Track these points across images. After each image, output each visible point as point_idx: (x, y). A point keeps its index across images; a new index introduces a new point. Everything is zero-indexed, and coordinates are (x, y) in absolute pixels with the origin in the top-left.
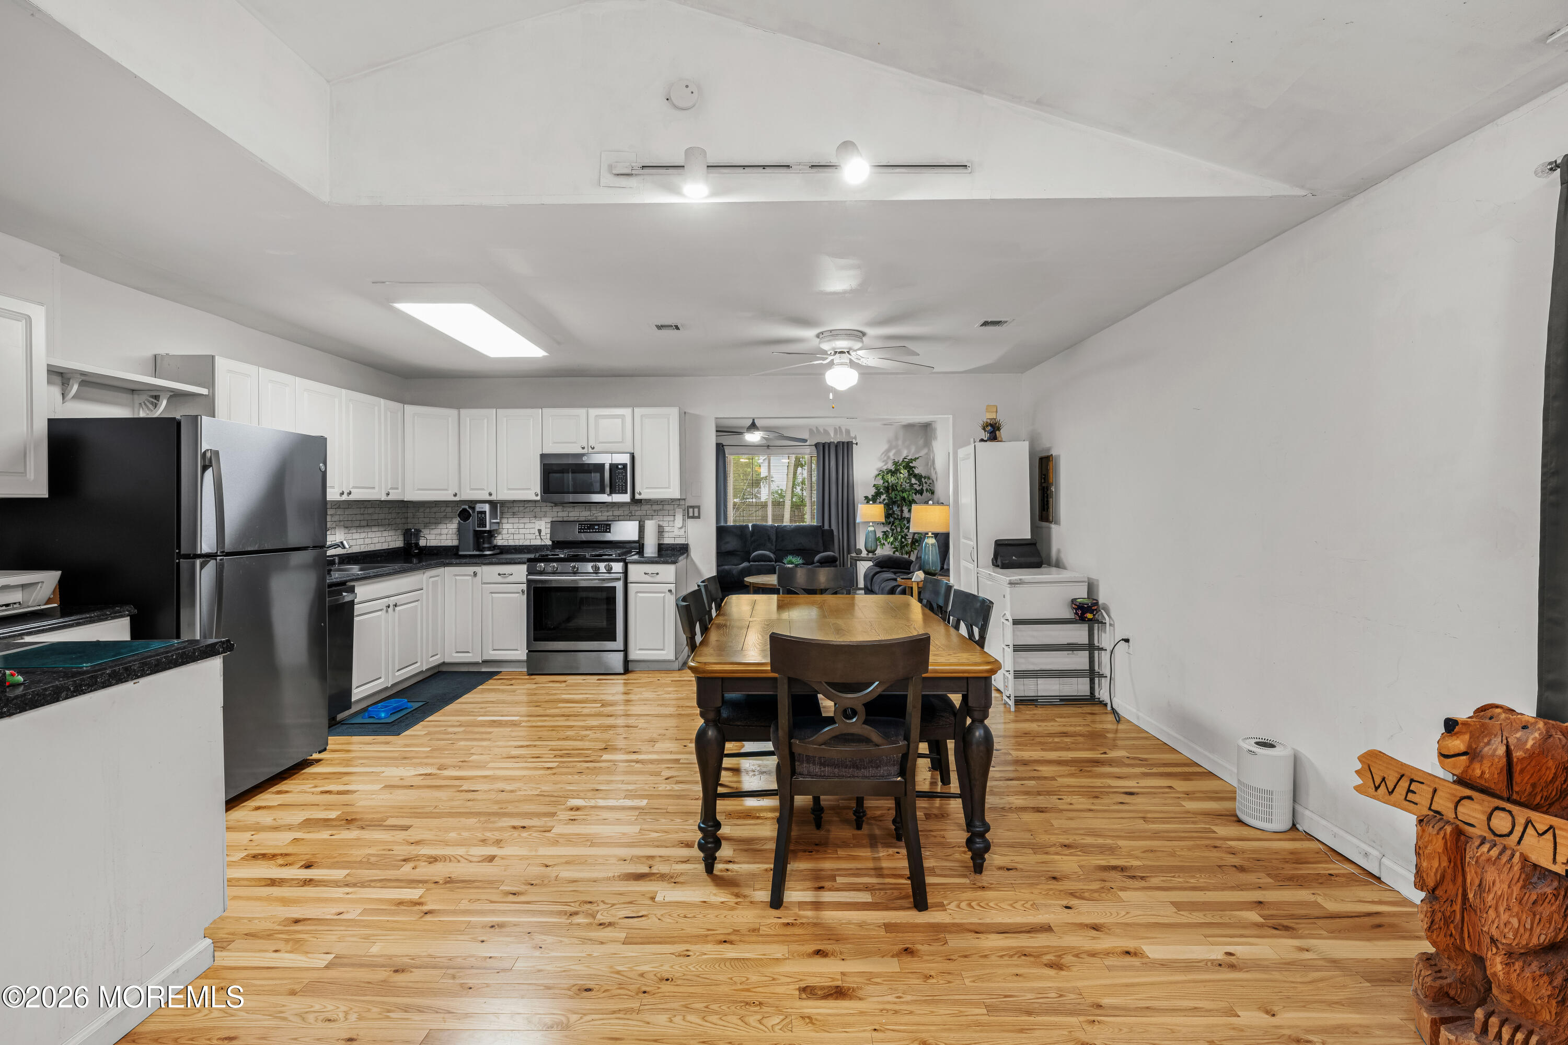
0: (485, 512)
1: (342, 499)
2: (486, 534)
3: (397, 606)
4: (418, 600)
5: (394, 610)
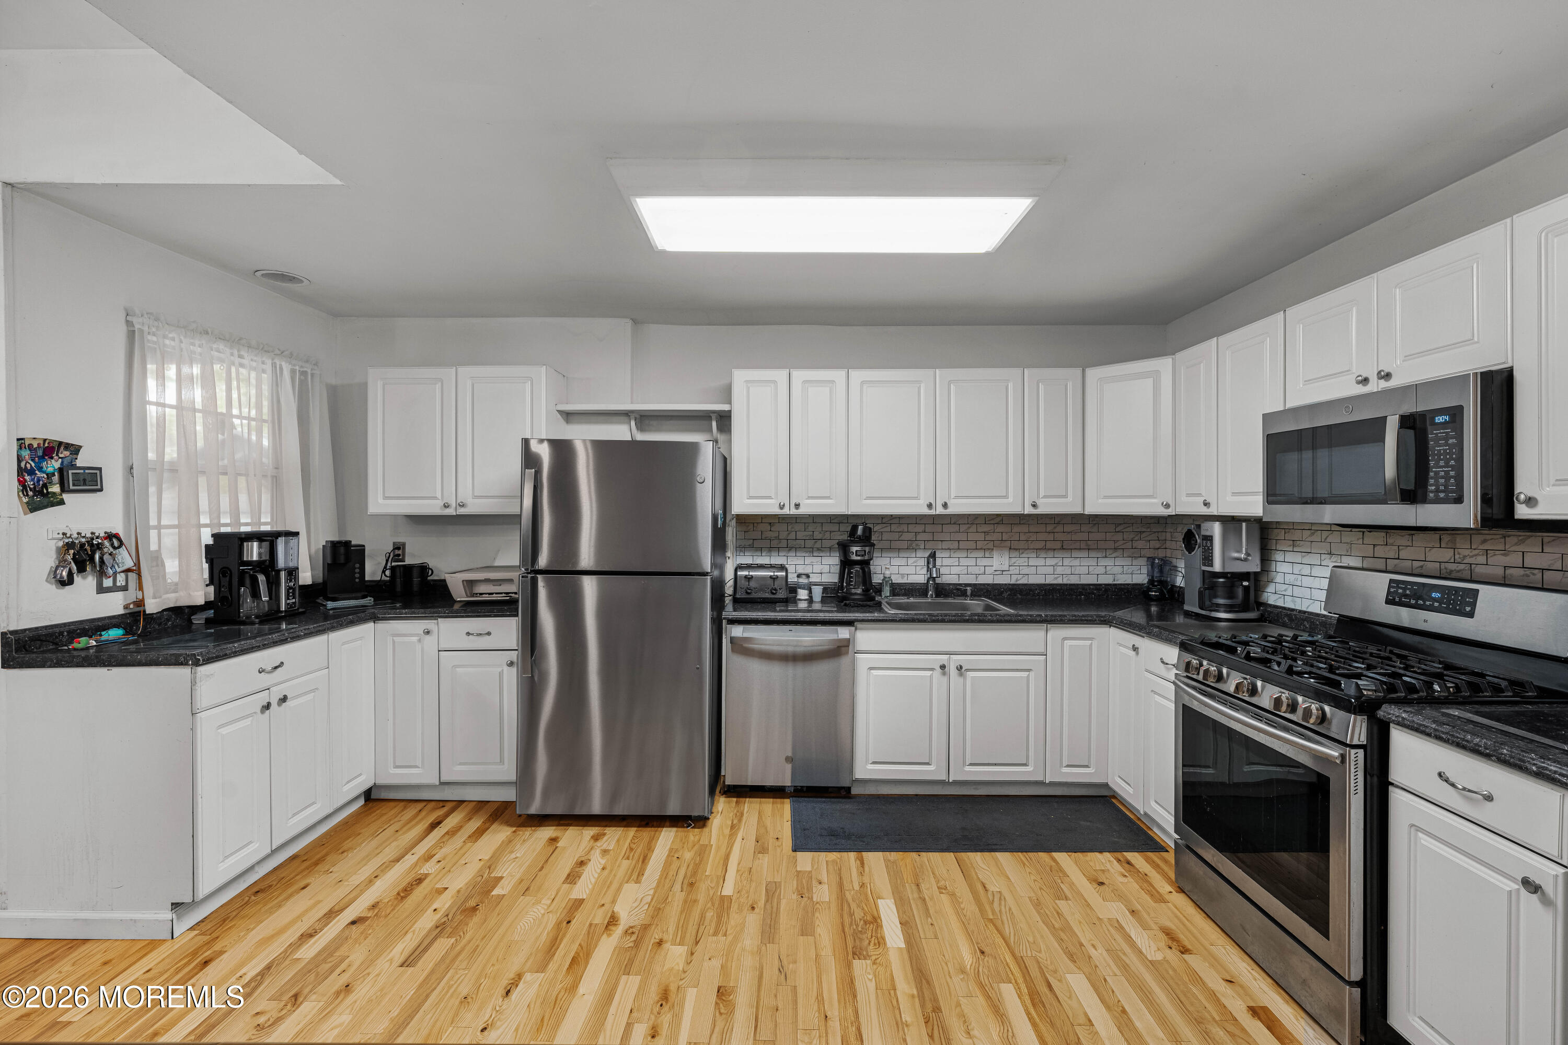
0: (1209, 539)
1: (932, 512)
2: (1221, 580)
3: (967, 670)
4: (1029, 670)
5: (961, 675)
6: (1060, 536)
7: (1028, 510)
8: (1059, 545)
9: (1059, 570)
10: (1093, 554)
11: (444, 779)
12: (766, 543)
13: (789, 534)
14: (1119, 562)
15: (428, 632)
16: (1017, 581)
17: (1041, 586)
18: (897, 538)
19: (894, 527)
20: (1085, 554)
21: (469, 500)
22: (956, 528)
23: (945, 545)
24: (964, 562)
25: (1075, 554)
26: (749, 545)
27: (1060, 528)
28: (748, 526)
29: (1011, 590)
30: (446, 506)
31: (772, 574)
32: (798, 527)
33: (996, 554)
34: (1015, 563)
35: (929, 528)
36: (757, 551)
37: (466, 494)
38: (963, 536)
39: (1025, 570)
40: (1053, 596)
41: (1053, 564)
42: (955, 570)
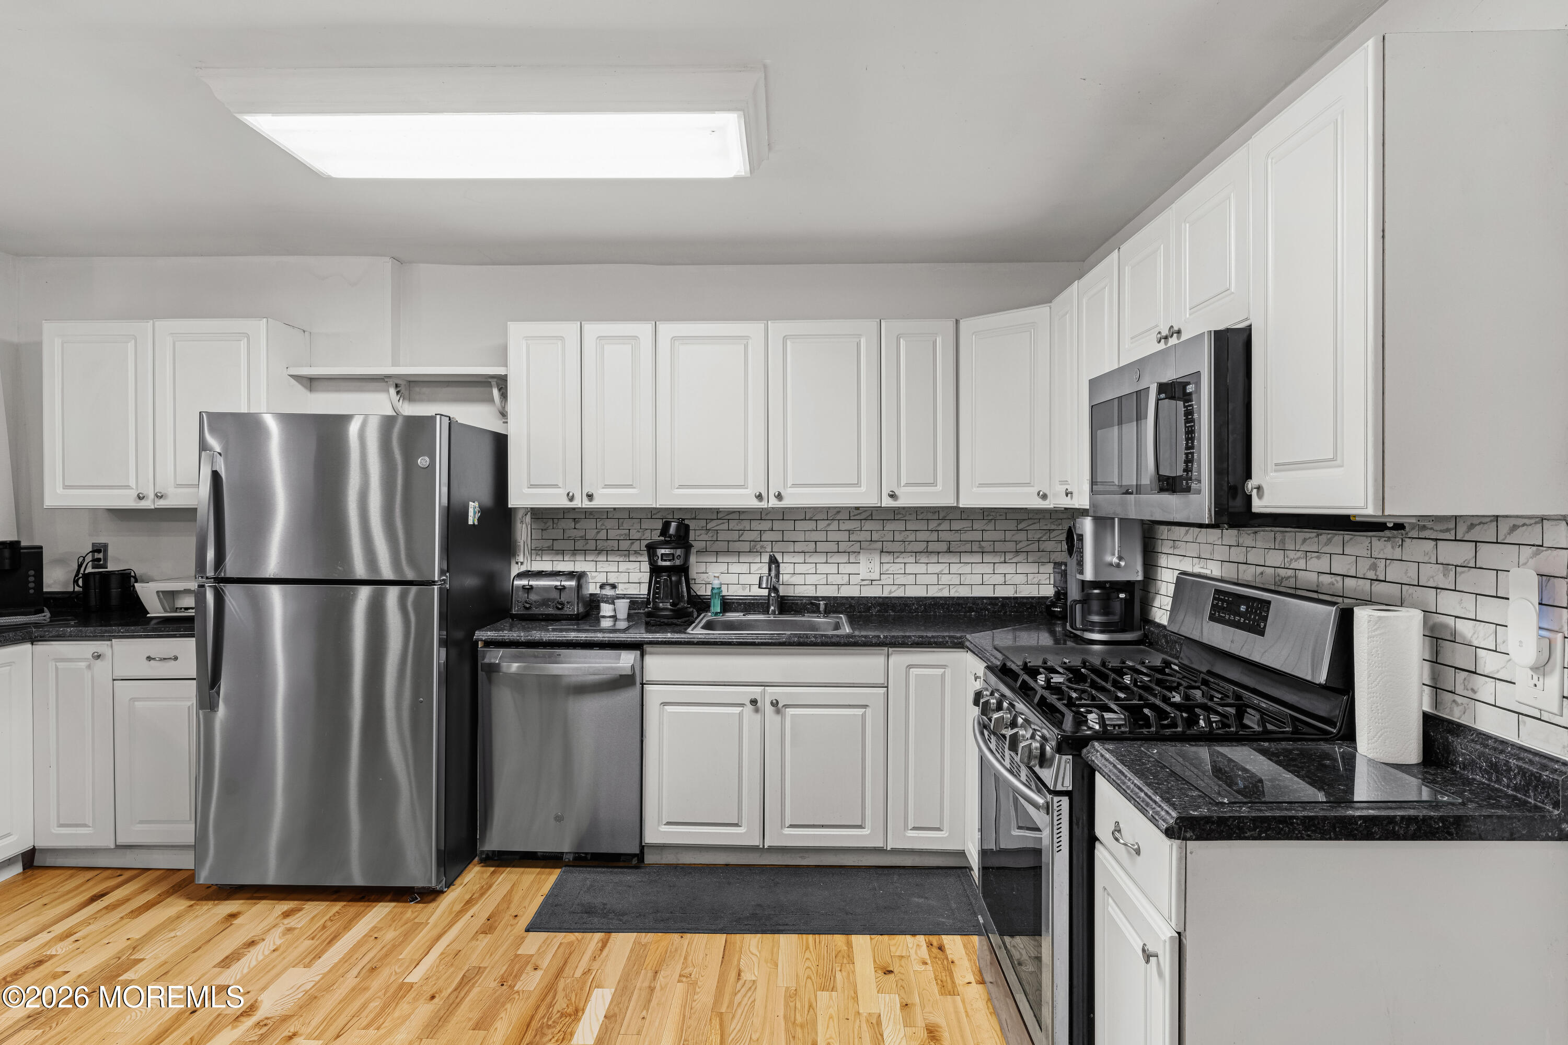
0: (1082, 538)
1: (763, 505)
2: (1096, 591)
3: (786, 706)
4: (865, 706)
5: (778, 712)
6: (944, 536)
7: (887, 502)
8: (944, 547)
9: (945, 579)
10: (987, 558)
11: (122, 840)
12: (570, 545)
13: (598, 532)
14: (1022, 568)
15: (98, 657)
16: (890, 592)
17: (919, 600)
18: (736, 538)
19: (733, 524)
20: (977, 558)
21: (171, 490)
22: (812, 525)
23: (799, 547)
24: (822, 568)
25: (965, 558)
26: (548, 547)
27: (945, 525)
28: (546, 523)
29: (880, 605)
30: (140, 498)
31: (558, 583)
32: (610, 524)
33: (863, 558)
34: (887, 570)
35: (777, 525)
36: (557, 554)
37: (166, 483)
38: (821, 536)
39: (901, 580)
40: (935, 612)
41: (937, 571)
42: (811, 579)
